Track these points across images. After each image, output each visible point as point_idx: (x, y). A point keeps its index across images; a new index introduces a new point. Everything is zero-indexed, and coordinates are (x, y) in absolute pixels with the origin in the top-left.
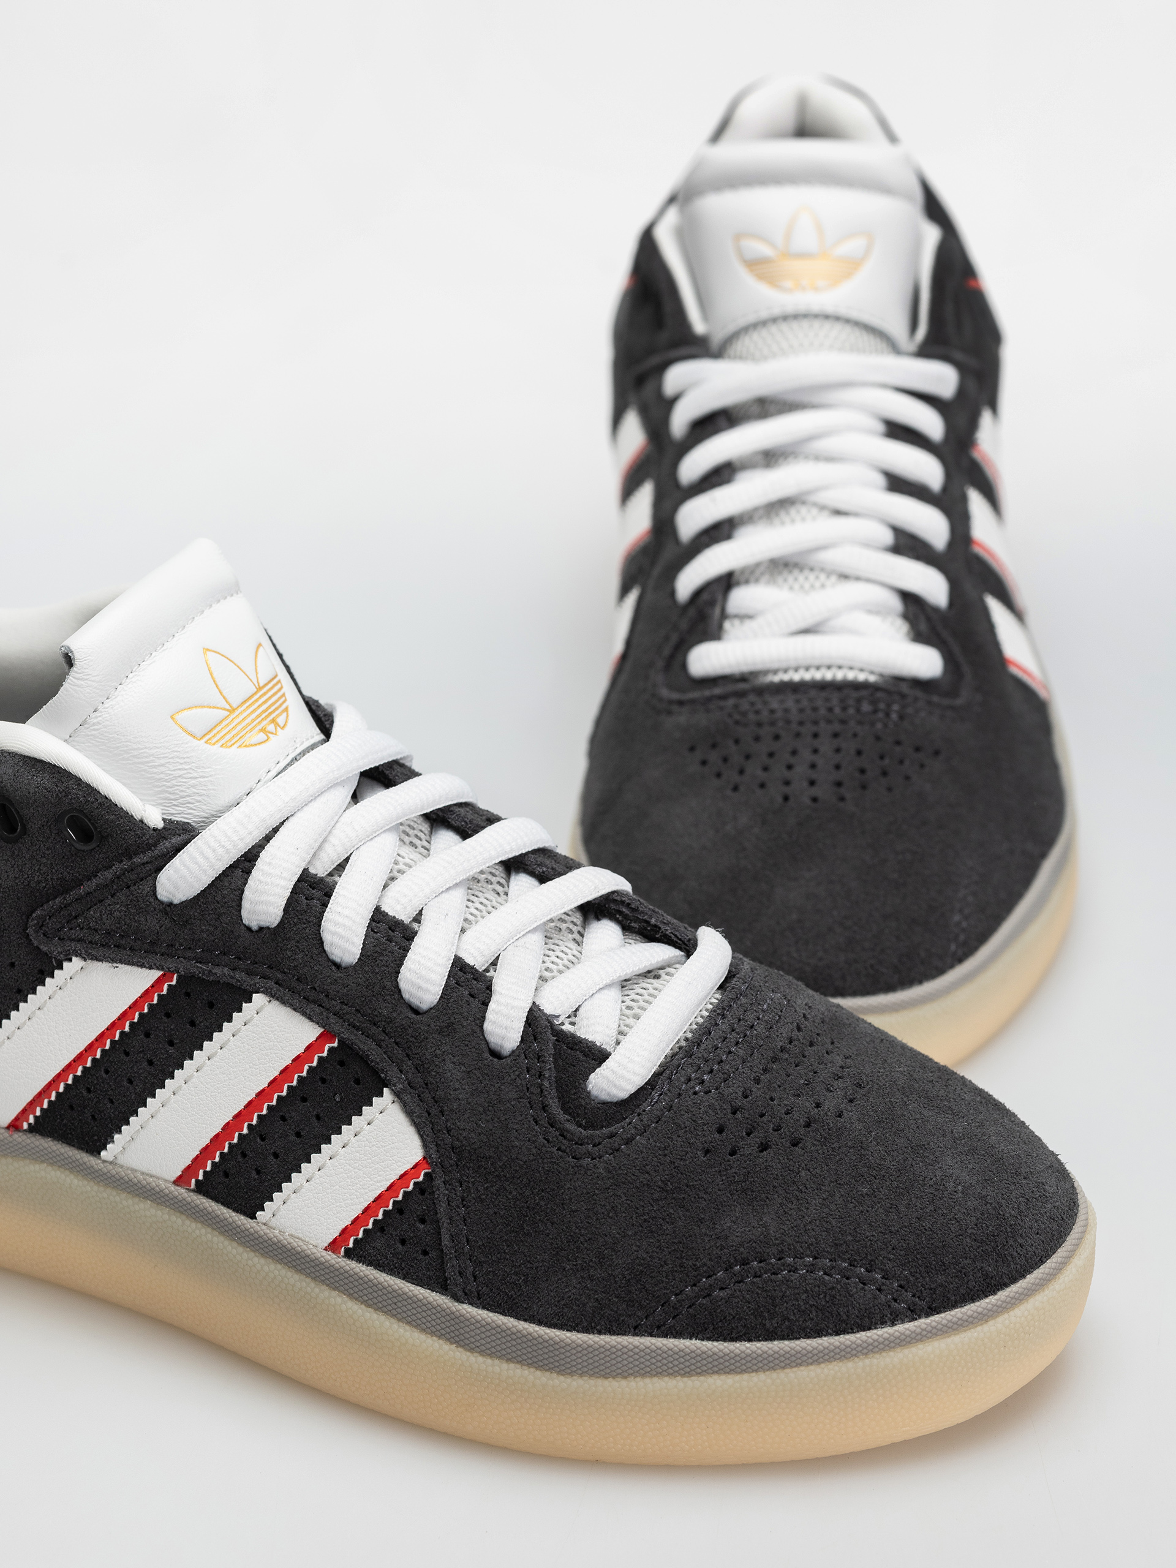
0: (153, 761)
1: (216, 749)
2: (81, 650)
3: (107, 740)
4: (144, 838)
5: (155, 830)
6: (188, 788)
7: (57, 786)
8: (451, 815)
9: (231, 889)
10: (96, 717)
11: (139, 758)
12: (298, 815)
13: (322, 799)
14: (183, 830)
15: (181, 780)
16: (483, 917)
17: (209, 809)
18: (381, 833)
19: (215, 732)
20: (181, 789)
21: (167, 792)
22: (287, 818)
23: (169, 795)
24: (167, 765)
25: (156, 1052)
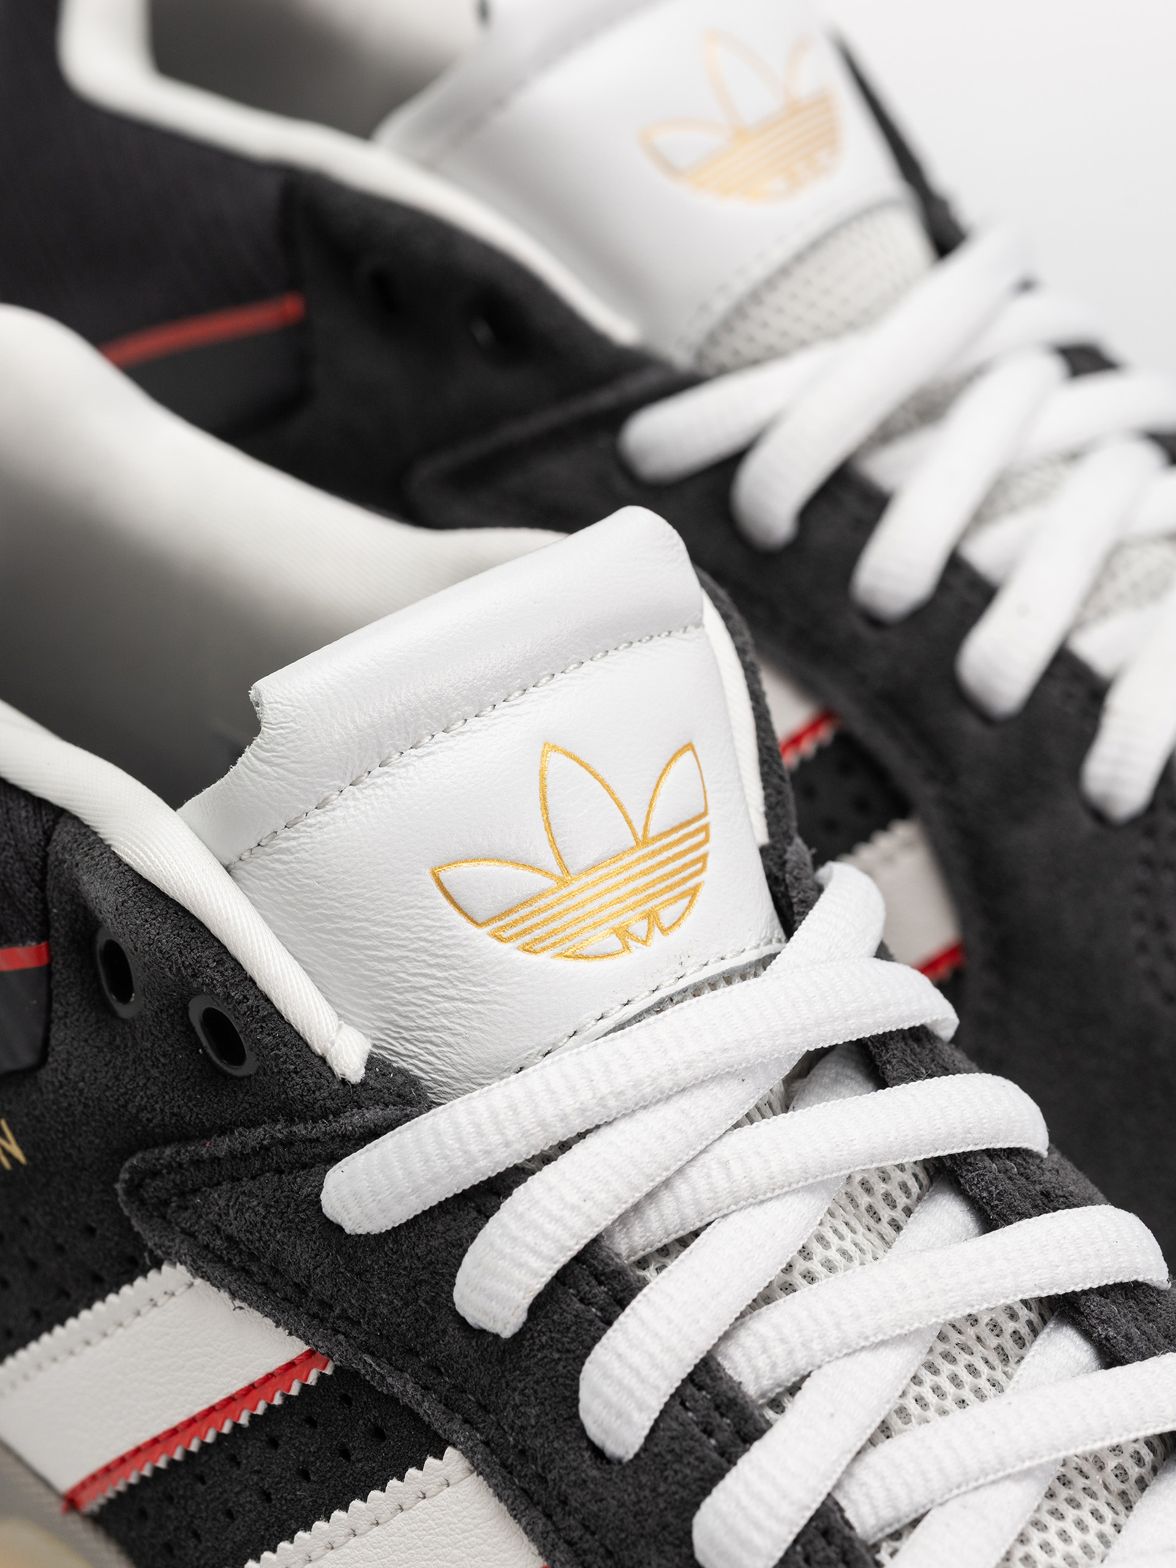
0: (376, 948)
1: (509, 952)
2: (279, 706)
3: (297, 886)
4: (317, 1093)
5: (344, 1082)
6: (435, 1015)
7: (180, 952)
8: (968, 1170)
9: (446, 1240)
10: (288, 839)
11: (351, 936)
12: (621, 1126)
13: (683, 1102)
14: (399, 1096)
15: (424, 996)
16: (944, 1412)
17: (463, 1065)
18: (786, 1193)
19: (515, 916)
20: (422, 1013)
21: (394, 1010)
22: (598, 1127)
23: (397, 1018)
24: (402, 962)
25: (278, 1483)
